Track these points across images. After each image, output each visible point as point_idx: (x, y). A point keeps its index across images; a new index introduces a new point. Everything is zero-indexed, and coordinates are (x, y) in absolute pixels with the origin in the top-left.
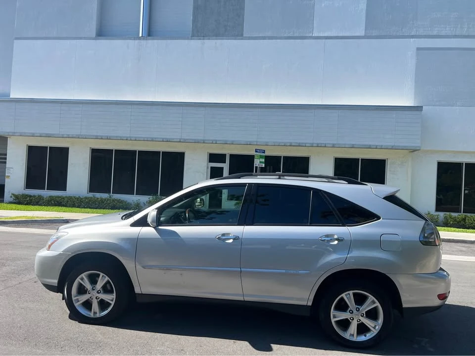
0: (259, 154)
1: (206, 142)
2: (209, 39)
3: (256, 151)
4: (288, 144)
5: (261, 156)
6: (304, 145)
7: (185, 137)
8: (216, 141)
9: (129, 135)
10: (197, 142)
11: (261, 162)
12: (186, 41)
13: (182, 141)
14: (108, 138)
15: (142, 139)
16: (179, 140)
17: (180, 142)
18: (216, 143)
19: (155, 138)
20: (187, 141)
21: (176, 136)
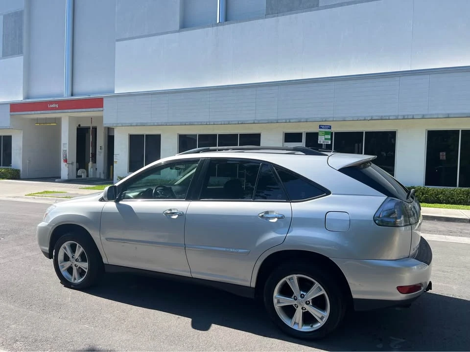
0: (324, 130)
1: (279, 121)
2: (283, 15)
3: (320, 127)
4: (369, 118)
5: (325, 132)
6: (388, 118)
7: (259, 118)
8: (290, 119)
9: (208, 120)
10: (270, 122)
11: (326, 139)
12: (261, 21)
13: (256, 122)
14: (191, 124)
15: (220, 123)
16: (252, 122)
17: (254, 123)
18: (290, 122)
19: (232, 121)
20: (260, 122)
21: (250, 117)
